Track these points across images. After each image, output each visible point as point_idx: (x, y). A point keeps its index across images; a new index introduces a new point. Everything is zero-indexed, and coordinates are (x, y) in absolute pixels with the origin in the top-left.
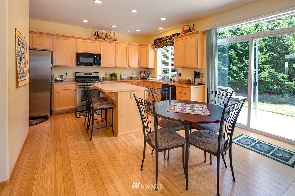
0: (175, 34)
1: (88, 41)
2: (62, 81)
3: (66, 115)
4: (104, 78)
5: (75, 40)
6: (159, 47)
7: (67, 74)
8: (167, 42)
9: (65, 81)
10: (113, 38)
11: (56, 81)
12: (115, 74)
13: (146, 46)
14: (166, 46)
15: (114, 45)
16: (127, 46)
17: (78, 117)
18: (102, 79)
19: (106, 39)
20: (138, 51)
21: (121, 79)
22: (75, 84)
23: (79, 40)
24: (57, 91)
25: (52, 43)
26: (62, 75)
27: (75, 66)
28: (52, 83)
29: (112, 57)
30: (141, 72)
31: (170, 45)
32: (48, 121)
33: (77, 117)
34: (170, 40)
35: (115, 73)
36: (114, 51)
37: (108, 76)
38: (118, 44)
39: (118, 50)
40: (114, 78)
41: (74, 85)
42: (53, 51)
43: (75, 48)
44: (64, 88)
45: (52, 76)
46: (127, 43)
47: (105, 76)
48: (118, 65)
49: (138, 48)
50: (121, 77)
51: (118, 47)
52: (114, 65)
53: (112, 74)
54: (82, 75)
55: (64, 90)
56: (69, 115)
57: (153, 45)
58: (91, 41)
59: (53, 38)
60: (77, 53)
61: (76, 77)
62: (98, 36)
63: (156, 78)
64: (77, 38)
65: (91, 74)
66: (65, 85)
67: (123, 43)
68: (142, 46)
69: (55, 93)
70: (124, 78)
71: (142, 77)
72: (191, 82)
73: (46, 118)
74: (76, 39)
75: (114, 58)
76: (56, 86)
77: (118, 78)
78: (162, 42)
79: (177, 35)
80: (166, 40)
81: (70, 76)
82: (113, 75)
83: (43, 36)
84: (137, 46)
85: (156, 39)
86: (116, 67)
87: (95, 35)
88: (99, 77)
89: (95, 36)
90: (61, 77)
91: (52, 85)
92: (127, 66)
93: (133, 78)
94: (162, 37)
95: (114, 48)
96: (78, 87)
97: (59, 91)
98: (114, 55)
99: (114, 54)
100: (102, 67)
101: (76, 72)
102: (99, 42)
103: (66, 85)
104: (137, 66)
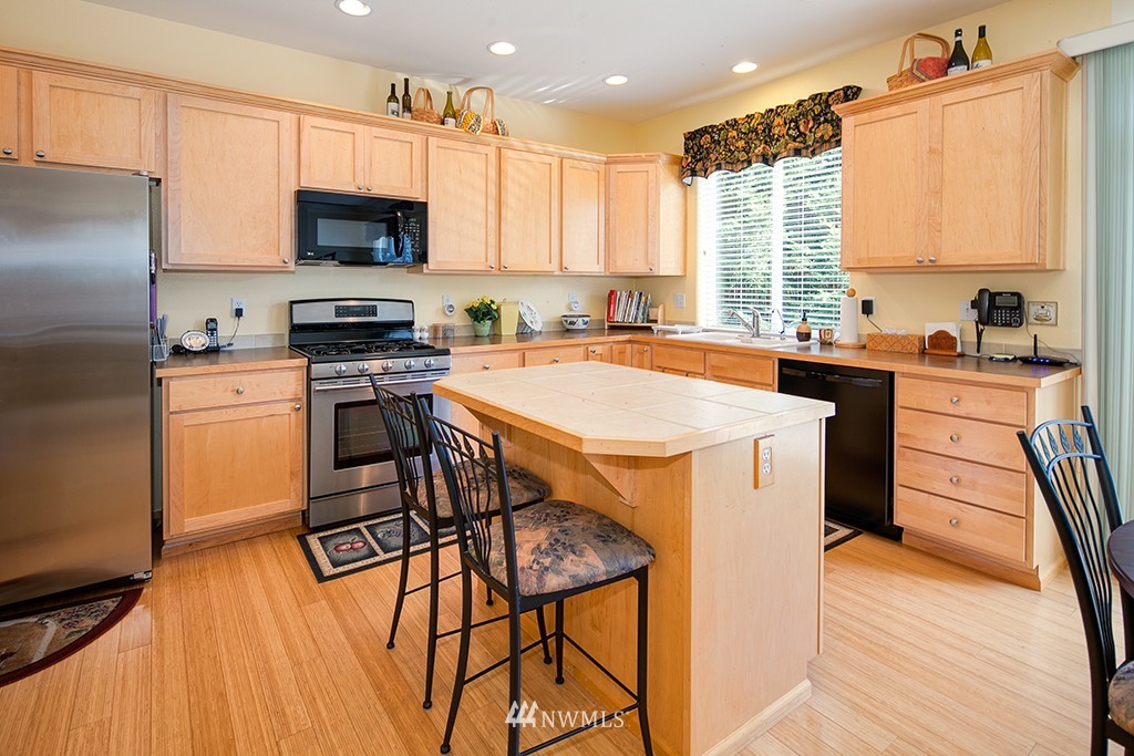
0: (830, 94)
1: (359, 128)
2: (212, 352)
3: (244, 555)
4: (435, 328)
5: (288, 119)
6: (719, 167)
7: (239, 313)
8: (770, 139)
9: (230, 352)
10: (485, 121)
11: (179, 352)
12: (494, 307)
13: (642, 167)
14: (767, 160)
15: (493, 158)
16: (555, 162)
17: (326, 574)
18: (426, 335)
19: (451, 121)
20: (602, 189)
21: (524, 333)
22: (292, 369)
23: (308, 121)
24: (188, 419)
25: (151, 132)
26: (213, 320)
27: (292, 266)
28: (159, 373)
29: (480, 217)
30: (612, 293)
31: (792, 153)
32: (138, 608)
33: (321, 577)
34: (797, 127)
35: (492, 302)
36: (492, 189)
37: (459, 321)
38: (510, 153)
39: (508, 184)
40: (486, 326)
41: (293, 375)
42: (158, 181)
43: (289, 163)
44: (231, 399)
45: (157, 329)
46: (551, 148)
47: (441, 321)
48: (513, 260)
49: (602, 172)
50: (522, 324)
51: (509, 169)
52: (492, 261)
53: (478, 309)
54: (325, 315)
55: (230, 411)
56: (265, 550)
57: (676, 160)
58: (376, 131)
59: (161, 102)
60: (299, 191)
61: (296, 329)
62: (407, 107)
63: (693, 324)
64: (299, 110)
65: (373, 311)
66: (237, 378)
67: (536, 147)
68: (621, 167)
69: (177, 430)
70: (537, 327)
71: (618, 318)
72: (959, 350)
73: (124, 592)
74: (294, 117)
75: (492, 222)
76: (185, 389)
77: (508, 328)
78: (741, 144)
79: (847, 99)
80: (769, 127)
81: (261, 324)
82: (483, 313)
83: (97, 85)
84: (599, 163)
85: (697, 131)
86: (501, 272)
87: (393, 97)
88: (412, 323)
89: (393, 105)
90: (211, 326)
91: (160, 380)
92: (554, 267)
93: (580, 324)
94: (740, 114)
95: (493, 173)
96: (316, 386)
97: (203, 417)
98: (492, 208)
99: (489, 201)
100: (434, 274)
101: (292, 303)
102: (417, 140)
103: (245, 378)
104: (596, 268)
